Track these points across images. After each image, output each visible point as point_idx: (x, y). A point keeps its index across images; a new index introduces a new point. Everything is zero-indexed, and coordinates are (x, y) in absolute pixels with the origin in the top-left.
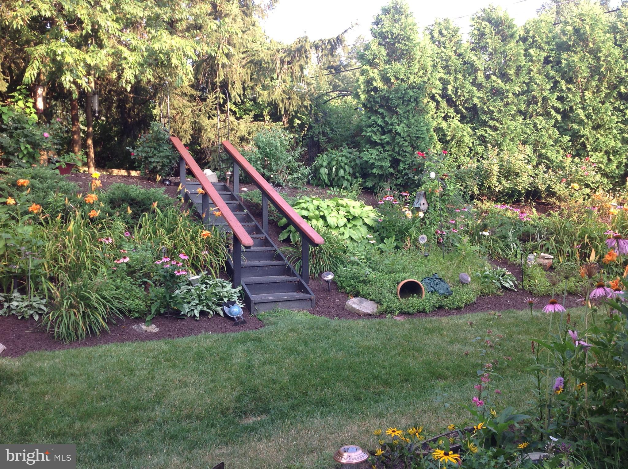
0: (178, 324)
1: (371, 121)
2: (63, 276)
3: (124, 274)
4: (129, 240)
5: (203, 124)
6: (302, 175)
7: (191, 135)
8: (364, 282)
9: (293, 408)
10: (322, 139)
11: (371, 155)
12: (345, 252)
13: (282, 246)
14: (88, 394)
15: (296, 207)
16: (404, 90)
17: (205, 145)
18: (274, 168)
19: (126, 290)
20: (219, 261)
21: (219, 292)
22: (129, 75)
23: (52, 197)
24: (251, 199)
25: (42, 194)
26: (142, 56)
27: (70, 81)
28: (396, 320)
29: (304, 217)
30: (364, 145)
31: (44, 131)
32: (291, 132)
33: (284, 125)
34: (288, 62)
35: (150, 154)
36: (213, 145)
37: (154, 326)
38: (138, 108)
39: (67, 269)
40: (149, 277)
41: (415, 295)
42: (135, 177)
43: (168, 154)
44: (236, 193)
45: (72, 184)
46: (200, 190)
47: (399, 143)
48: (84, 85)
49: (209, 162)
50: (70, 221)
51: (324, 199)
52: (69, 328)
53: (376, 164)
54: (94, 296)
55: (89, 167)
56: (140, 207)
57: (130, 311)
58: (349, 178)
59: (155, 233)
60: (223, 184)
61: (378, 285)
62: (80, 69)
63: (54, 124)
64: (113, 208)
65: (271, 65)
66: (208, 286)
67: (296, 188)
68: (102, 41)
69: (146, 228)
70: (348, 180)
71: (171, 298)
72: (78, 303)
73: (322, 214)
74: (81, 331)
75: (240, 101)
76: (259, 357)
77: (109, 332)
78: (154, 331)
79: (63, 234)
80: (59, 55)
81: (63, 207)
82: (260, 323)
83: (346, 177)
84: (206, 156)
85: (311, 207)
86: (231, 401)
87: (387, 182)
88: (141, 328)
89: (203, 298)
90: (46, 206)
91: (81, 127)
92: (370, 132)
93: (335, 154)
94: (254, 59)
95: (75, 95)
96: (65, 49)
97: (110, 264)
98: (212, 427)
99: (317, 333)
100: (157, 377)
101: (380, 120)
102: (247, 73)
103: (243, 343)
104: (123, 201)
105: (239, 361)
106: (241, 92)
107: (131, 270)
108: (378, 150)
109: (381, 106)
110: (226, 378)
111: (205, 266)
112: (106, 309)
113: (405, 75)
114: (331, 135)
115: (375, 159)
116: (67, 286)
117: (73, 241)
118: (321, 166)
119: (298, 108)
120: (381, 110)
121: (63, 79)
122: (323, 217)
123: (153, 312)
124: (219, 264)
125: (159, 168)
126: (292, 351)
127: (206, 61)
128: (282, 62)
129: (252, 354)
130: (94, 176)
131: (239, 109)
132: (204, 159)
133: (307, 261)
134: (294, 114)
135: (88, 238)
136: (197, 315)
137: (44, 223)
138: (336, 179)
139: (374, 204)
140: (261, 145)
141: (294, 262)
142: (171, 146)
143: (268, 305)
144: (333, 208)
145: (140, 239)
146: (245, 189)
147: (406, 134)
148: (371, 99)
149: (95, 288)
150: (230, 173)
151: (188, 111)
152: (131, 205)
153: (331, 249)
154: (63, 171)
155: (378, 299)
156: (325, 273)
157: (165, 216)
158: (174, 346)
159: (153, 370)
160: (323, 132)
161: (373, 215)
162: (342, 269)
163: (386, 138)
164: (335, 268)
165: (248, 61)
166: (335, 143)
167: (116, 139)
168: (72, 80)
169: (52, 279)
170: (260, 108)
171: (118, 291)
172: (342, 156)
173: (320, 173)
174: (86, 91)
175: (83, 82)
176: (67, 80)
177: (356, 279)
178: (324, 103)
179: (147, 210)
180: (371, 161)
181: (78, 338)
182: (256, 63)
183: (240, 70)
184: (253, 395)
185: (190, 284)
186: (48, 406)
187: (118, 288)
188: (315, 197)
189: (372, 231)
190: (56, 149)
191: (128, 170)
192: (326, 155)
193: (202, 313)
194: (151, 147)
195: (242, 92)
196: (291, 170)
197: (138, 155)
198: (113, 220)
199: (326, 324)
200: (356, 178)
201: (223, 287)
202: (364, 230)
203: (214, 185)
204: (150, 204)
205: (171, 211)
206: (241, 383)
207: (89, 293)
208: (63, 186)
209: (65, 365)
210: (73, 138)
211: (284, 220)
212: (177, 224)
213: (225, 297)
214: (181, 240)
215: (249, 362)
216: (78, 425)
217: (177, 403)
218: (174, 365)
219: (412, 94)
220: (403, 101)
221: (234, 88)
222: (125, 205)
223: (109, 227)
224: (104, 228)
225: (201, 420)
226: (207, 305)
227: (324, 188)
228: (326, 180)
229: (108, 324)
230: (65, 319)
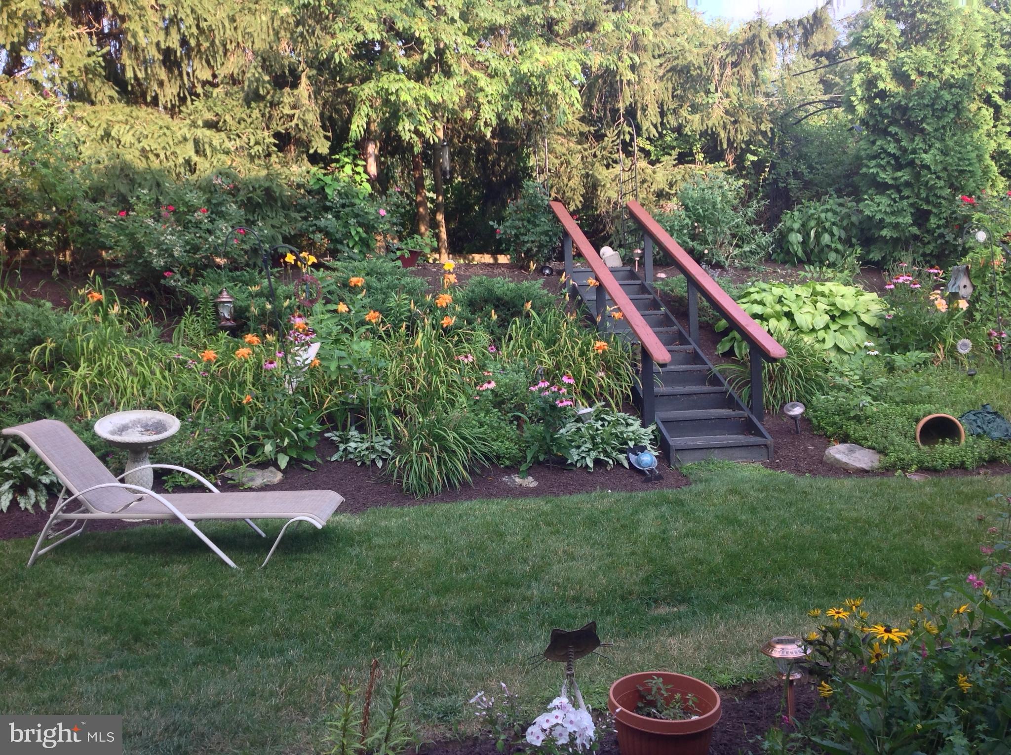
0: (564, 477)
1: (875, 148)
2: (412, 408)
3: (490, 407)
4: (495, 357)
5: (599, 177)
6: (759, 246)
7: (582, 196)
8: (857, 419)
9: (726, 599)
10: (793, 183)
11: (878, 205)
12: (827, 371)
13: (721, 363)
14: (446, 562)
15: (744, 300)
16: (935, 92)
17: (602, 209)
18: (710, 238)
19: (492, 427)
20: (621, 386)
21: (622, 433)
22: (488, 114)
23: (394, 300)
24: (672, 291)
25: (380, 297)
26: (507, 82)
27: (409, 131)
28: (910, 480)
29: (755, 316)
30: (864, 189)
31: (379, 208)
32: (738, 178)
33: (727, 166)
34: (733, 63)
35: (522, 230)
36: (615, 208)
37: (531, 479)
38: (505, 161)
39: (415, 399)
40: (523, 410)
41: (948, 440)
42: (503, 265)
43: (546, 228)
44: (648, 283)
45: (418, 280)
46: (592, 281)
47: (927, 182)
48: (429, 134)
49: (610, 236)
50: (417, 332)
51: (792, 286)
52: (420, 478)
53: (888, 220)
54: (451, 436)
55: (440, 254)
56: (509, 310)
57: (498, 457)
58: (840, 247)
59: (530, 347)
60: (629, 268)
61: (882, 423)
62: (423, 110)
63: (391, 195)
64: (473, 313)
65: (705, 70)
66: (606, 424)
67: (747, 269)
68: (449, 67)
69: (517, 340)
70: (837, 251)
71: (553, 440)
72: (432, 444)
73: (786, 309)
74: (436, 482)
75: (657, 135)
76: (678, 527)
77: (472, 485)
78: (532, 486)
79: (409, 350)
80: (392, 93)
81: (408, 314)
82: (684, 480)
83: (833, 245)
84: (605, 226)
85: (768, 298)
86: (635, 584)
87: (907, 250)
88: (514, 481)
89: (599, 440)
90: (386, 313)
91: (428, 194)
92: (875, 166)
93: (815, 209)
94: (677, 65)
95: (417, 149)
96: (401, 84)
97: (470, 392)
98: (607, 615)
99: (773, 497)
100: (534, 545)
101: (892, 145)
102: (667, 89)
103: (656, 506)
104: (486, 301)
105: (648, 530)
106: (657, 120)
107: (498, 399)
108: (890, 196)
109: (892, 123)
110: (628, 553)
111: (602, 395)
112: (467, 453)
113: (935, 66)
114: (808, 176)
115: (885, 212)
116: (417, 421)
117: (422, 360)
118: (791, 230)
119: (750, 136)
120: (893, 129)
121: (400, 128)
122: (789, 315)
123: (529, 459)
124: (622, 391)
125: (535, 250)
126: (731, 521)
127: (602, 76)
128: (723, 65)
129: (669, 523)
130: (446, 267)
131: (655, 146)
132: (603, 230)
133: (761, 387)
134: (743, 146)
135: (441, 355)
136: (591, 465)
137: (385, 337)
138: (816, 250)
139: (881, 290)
140: (690, 204)
141: (739, 388)
142: (551, 217)
143: (698, 454)
144: (805, 300)
145: (509, 356)
146: (663, 275)
147: (940, 167)
148: (876, 112)
149: (452, 425)
150: (639, 251)
151: (576, 160)
152: (496, 308)
153: (801, 366)
154: (407, 263)
155: (881, 446)
156: (791, 404)
157: (544, 321)
158: (557, 506)
159: (528, 536)
160: (795, 173)
161: (876, 308)
162: (819, 399)
163: (904, 175)
164: (808, 397)
165: (668, 68)
166: (815, 188)
167: (477, 208)
168: (412, 129)
169: (397, 412)
170: (687, 142)
171: (482, 430)
172: (827, 211)
173: (788, 241)
174: (432, 142)
175: (426, 129)
176: (407, 129)
177: (844, 414)
178: (795, 124)
179: (518, 313)
180: (878, 217)
181: (432, 492)
182: (681, 71)
183: (654, 86)
184: (667, 577)
185: (579, 420)
186: (397, 574)
187: (481, 425)
188: (776, 283)
189: (875, 335)
190: (397, 231)
191: (494, 254)
192: (799, 210)
193: (597, 462)
194: (523, 220)
195: (660, 120)
196: (740, 239)
197: (505, 233)
198: (473, 329)
199: (790, 484)
200: (852, 246)
201: (628, 425)
202: (860, 334)
203: (613, 271)
204: (523, 305)
205: (552, 314)
206: (651, 561)
207: (445, 431)
208: (408, 284)
209: (416, 524)
210: (418, 211)
211: (723, 323)
212: (559, 333)
213: (631, 440)
214: (566, 357)
215: (664, 532)
216: (433, 600)
217: (560, 581)
218: (558, 531)
219: (948, 97)
220: (934, 110)
221: (645, 116)
222: (488, 307)
223: (467, 340)
224: (462, 342)
225: (593, 605)
226: (605, 451)
227: (795, 266)
228: (800, 253)
229: (470, 474)
230: (415, 465)
